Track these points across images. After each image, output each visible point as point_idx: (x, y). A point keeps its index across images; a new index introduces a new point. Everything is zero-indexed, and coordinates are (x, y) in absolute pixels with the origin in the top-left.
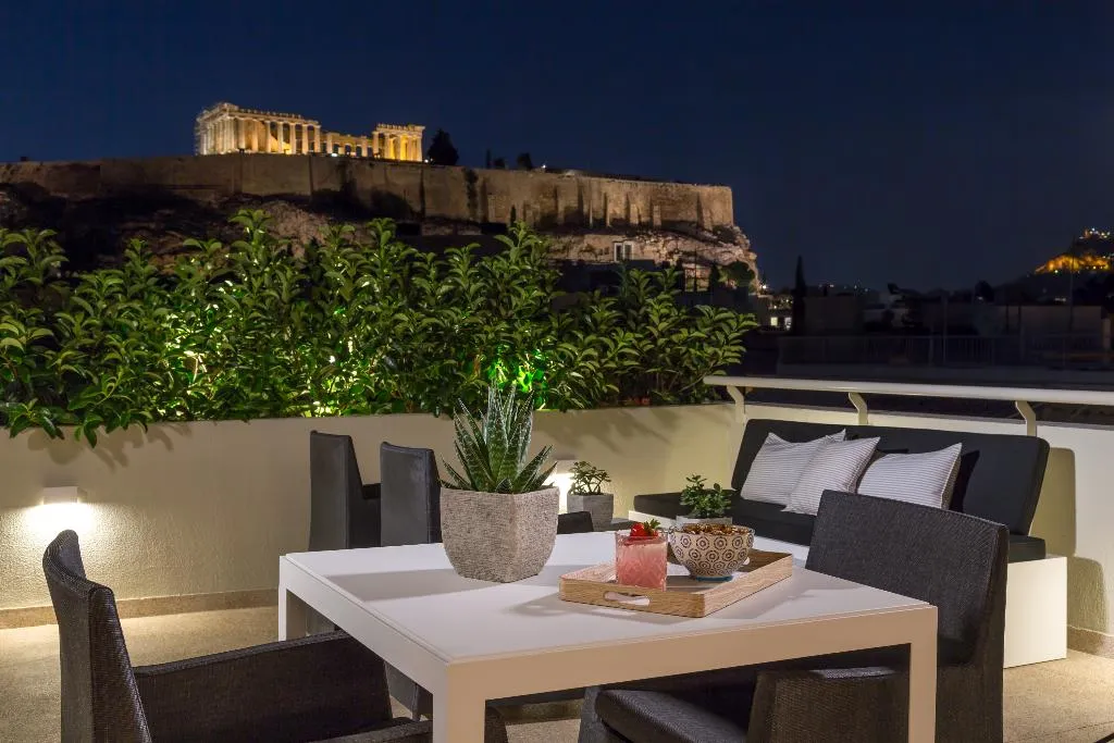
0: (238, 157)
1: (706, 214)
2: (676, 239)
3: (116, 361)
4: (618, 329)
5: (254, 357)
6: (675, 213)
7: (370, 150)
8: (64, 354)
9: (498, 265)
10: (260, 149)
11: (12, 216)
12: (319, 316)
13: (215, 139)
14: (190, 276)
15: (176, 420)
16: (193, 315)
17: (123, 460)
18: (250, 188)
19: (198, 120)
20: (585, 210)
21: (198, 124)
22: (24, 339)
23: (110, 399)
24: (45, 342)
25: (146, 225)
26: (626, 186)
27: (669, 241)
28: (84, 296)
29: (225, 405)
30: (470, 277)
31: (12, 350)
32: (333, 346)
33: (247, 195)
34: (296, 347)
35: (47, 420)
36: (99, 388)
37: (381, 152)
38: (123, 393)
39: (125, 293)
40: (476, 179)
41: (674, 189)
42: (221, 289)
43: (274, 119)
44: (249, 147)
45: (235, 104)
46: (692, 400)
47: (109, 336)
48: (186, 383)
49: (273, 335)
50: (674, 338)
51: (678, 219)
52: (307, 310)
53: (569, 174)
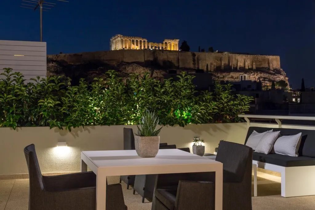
0: (123, 51)
1: (271, 65)
2: (261, 73)
3: (76, 110)
4: (212, 101)
5: (112, 109)
6: (261, 65)
7: (162, 47)
8: (63, 108)
9: (177, 84)
10: (129, 48)
11: (57, 70)
12: (129, 98)
13: (116, 46)
14: (96, 88)
15: (91, 125)
16: (96, 98)
17: (77, 135)
18: (126, 60)
19: (111, 40)
20: (231, 64)
21: (111, 41)
22: (53, 104)
23: (75, 120)
24: (58, 105)
25: (95, 72)
26: (244, 57)
27: (259, 74)
28: (69, 93)
29: (104, 121)
30: (169, 87)
31: (51, 107)
32: (133, 106)
33: (125, 62)
34: (123, 106)
35: (59, 125)
36: (72, 117)
37: (166, 48)
38: (78, 118)
39: (79, 92)
40: (195, 55)
41: (260, 57)
42: (104, 91)
43: (133, 39)
44: (126, 47)
45: (122, 35)
46: (235, 121)
47: (74, 103)
48: (94, 116)
49: (117, 103)
50: (229, 104)
51: (261, 67)
52: (125, 97)
53: (225, 53)
